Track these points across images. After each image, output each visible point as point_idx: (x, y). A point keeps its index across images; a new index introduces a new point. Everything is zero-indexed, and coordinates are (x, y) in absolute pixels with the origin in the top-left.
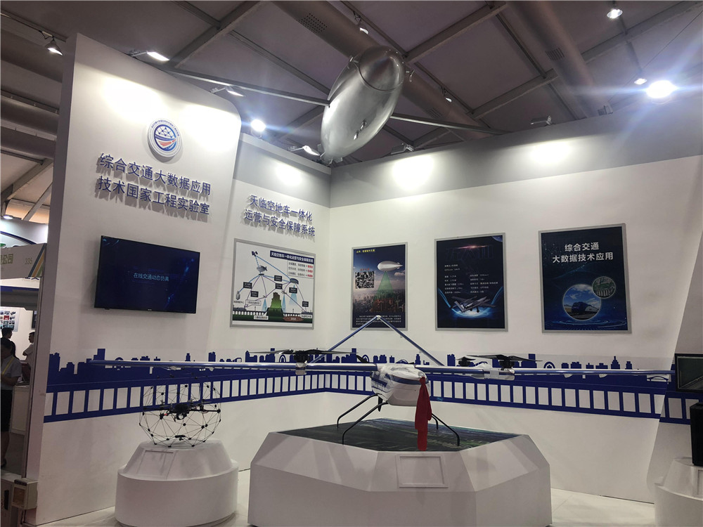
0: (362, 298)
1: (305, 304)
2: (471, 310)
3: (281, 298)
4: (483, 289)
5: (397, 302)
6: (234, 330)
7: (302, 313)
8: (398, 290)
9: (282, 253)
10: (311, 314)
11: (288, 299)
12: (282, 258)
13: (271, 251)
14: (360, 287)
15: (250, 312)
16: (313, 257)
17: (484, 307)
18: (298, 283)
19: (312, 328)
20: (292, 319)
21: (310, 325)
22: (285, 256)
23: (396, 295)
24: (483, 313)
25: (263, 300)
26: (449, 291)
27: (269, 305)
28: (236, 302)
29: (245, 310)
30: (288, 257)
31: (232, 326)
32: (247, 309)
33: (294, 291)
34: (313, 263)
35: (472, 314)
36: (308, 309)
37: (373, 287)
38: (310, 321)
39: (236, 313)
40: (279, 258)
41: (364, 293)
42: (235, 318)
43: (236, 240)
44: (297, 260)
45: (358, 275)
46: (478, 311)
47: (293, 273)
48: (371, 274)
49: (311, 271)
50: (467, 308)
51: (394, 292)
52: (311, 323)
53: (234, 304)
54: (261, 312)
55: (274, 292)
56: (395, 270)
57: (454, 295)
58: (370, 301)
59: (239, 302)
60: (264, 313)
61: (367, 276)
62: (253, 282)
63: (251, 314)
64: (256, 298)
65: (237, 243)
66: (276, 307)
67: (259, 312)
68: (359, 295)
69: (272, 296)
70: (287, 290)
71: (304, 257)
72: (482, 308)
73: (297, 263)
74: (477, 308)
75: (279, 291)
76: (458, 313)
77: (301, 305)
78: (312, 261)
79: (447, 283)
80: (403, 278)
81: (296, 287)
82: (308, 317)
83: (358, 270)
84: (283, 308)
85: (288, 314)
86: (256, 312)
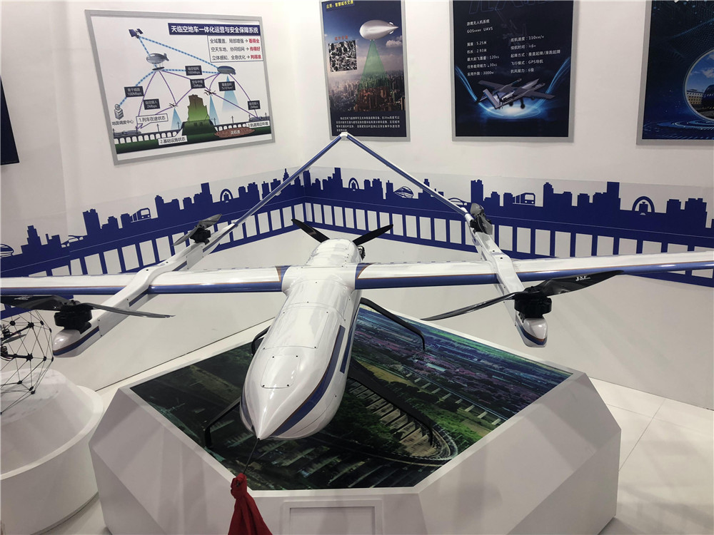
0: (341, 88)
1: (254, 105)
2: (511, 104)
3: (206, 102)
4: (533, 65)
5: (393, 93)
6: (123, 168)
7: (250, 121)
8: (394, 73)
9: (193, 25)
10: (267, 118)
11: (218, 103)
12: (195, 33)
13: (170, 25)
14: (336, 69)
15: (149, 134)
16: (257, 23)
17: (533, 98)
18: (235, 73)
19: (273, 141)
20: (232, 133)
21: (268, 137)
22: (201, 30)
23: (390, 81)
24: (531, 109)
25: (171, 112)
26: (474, 70)
27: (184, 117)
28: (117, 123)
29: (137, 134)
30: (206, 29)
31: (117, 163)
32: (142, 131)
33: (228, 87)
34: (259, 34)
35: (513, 111)
36: (260, 113)
37: (355, 68)
38: (267, 131)
39: (122, 141)
40: (190, 34)
41: (344, 78)
42: (121, 149)
43: (89, 14)
44: (226, 34)
45: (333, 48)
46: (523, 107)
47: (223, 57)
48: (351, 45)
49: (256, 49)
50: (504, 102)
51: (388, 77)
52: (270, 132)
53: (113, 127)
54: (172, 132)
55: (190, 94)
56: (387, 36)
57: (483, 77)
58: (352, 93)
59: (125, 122)
60: (177, 131)
61: (345, 49)
62: (144, 85)
63: (152, 137)
64: (157, 110)
65: (93, 18)
66: (199, 118)
67: (166, 132)
68: (337, 83)
69: (187, 102)
70: (215, 88)
71: (239, 26)
72: (530, 100)
73: (227, 38)
74: (521, 100)
75: (199, 92)
76: (489, 110)
77: (247, 109)
78: (256, 31)
79: (471, 56)
80: (400, 50)
81: (231, 80)
82: (263, 124)
83: (332, 41)
84: (212, 118)
85: (223, 126)
86: (160, 133)
